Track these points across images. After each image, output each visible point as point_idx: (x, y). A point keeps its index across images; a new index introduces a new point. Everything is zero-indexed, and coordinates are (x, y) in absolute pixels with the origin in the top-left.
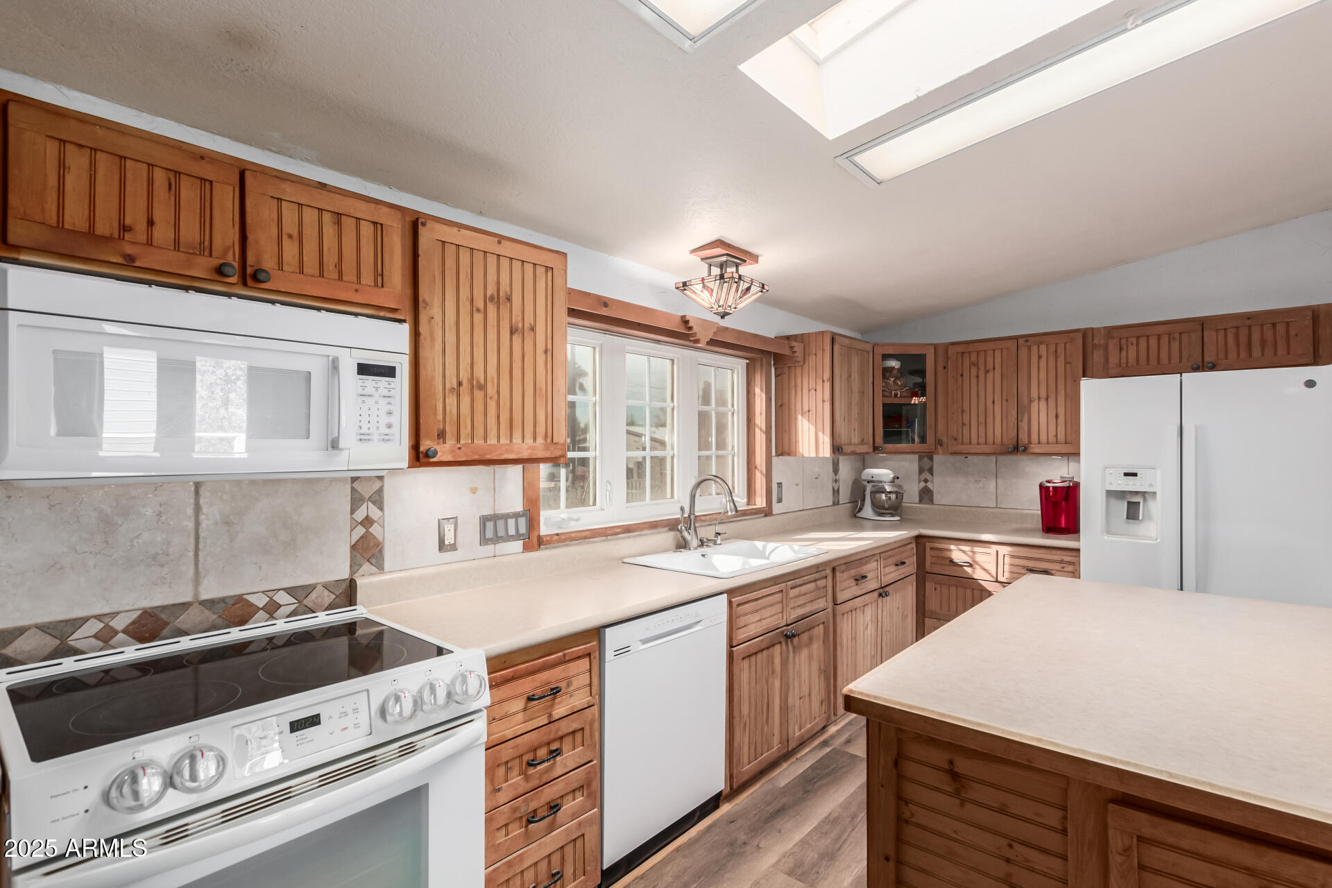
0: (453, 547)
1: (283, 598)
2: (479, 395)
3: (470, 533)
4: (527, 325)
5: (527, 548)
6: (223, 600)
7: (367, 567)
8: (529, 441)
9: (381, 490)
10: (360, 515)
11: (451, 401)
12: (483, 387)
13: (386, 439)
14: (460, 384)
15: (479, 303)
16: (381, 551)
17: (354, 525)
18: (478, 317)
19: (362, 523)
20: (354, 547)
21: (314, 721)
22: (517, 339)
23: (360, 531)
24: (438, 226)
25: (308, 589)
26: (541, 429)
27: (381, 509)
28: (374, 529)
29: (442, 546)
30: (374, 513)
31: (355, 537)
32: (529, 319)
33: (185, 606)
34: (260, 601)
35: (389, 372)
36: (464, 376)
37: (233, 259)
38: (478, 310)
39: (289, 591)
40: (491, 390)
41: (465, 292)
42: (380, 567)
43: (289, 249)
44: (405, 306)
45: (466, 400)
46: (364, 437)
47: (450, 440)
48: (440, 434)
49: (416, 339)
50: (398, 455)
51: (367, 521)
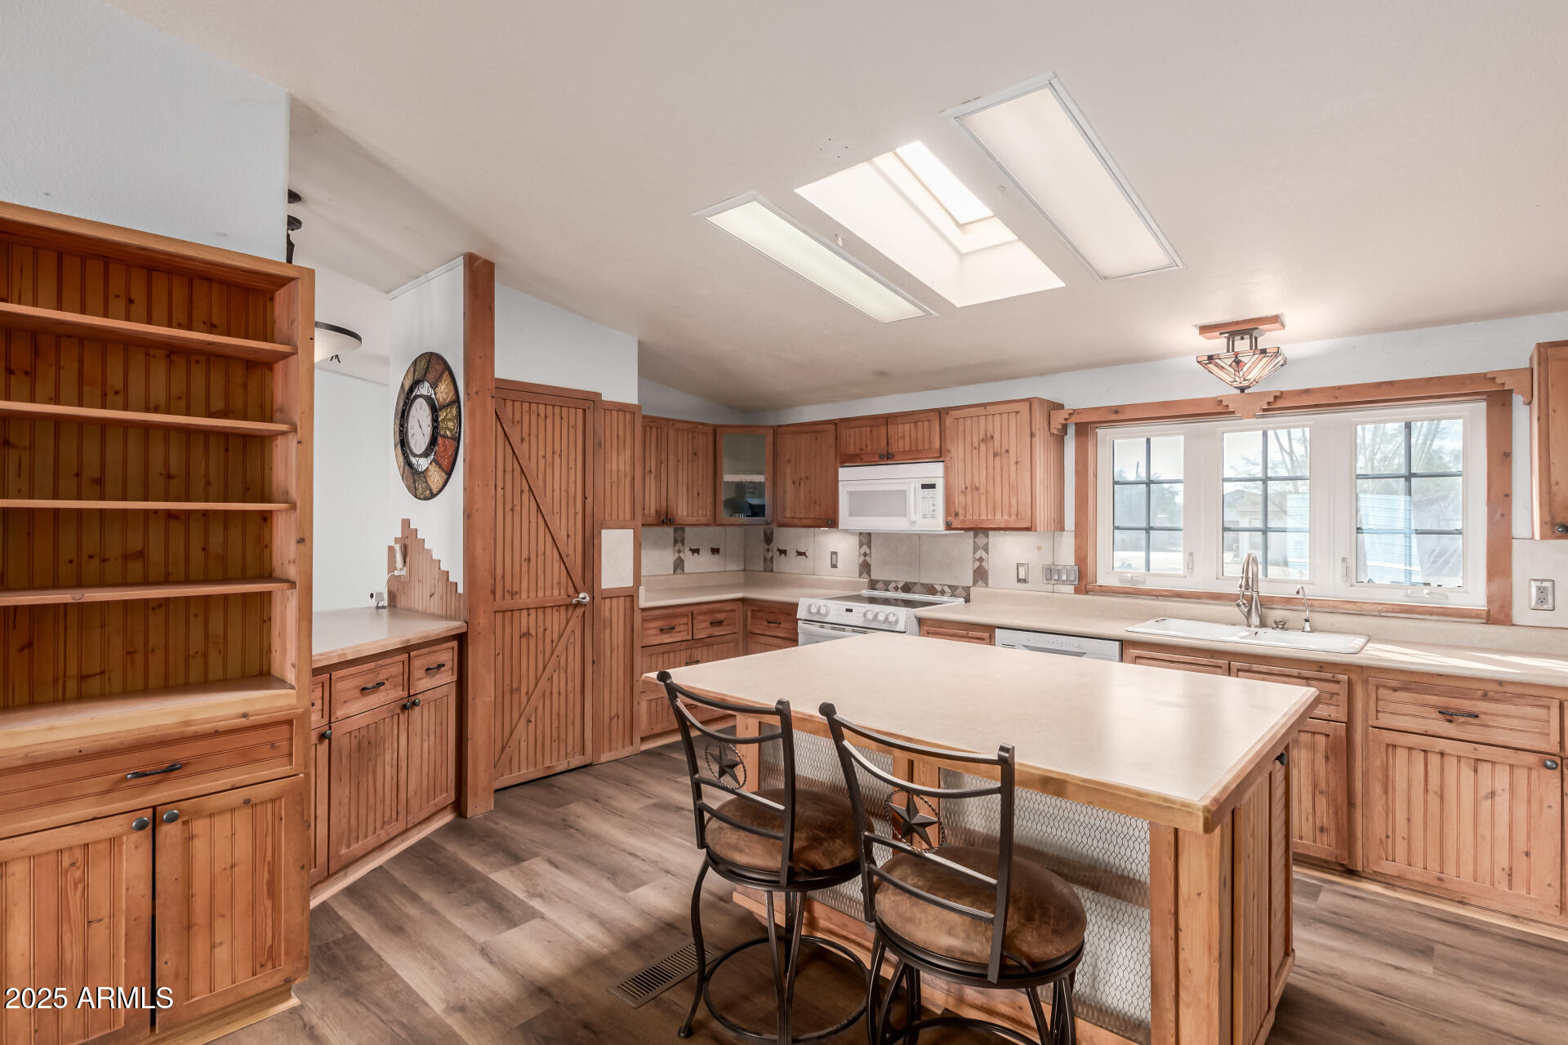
0: (1024, 581)
1: (947, 589)
2: (975, 492)
3: (1036, 576)
4: (1004, 450)
5: (1077, 591)
6: (927, 585)
7: (980, 583)
9: (987, 544)
10: (978, 556)
11: (963, 496)
12: (977, 489)
13: (933, 517)
14: (966, 488)
15: (976, 444)
16: (987, 576)
17: (975, 560)
18: (975, 452)
19: (978, 560)
20: (975, 571)
21: (851, 611)
22: (998, 460)
23: (977, 564)
24: (954, 412)
25: (956, 588)
26: (1014, 510)
27: (988, 554)
28: (984, 564)
29: (1019, 580)
30: (984, 555)
31: (976, 567)
32: (1004, 446)
33: (916, 584)
35: (933, 486)
36: (968, 484)
37: (884, 454)
38: (975, 448)
39: (950, 587)
40: (982, 490)
41: (968, 441)
42: (986, 584)
43: (901, 443)
44: (940, 455)
45: (969, 496)
46: (925, 516)
47: (961, 517)
48: (957, 515)
49: (947, 470)
50: (937, 524)
51: (981, 559)
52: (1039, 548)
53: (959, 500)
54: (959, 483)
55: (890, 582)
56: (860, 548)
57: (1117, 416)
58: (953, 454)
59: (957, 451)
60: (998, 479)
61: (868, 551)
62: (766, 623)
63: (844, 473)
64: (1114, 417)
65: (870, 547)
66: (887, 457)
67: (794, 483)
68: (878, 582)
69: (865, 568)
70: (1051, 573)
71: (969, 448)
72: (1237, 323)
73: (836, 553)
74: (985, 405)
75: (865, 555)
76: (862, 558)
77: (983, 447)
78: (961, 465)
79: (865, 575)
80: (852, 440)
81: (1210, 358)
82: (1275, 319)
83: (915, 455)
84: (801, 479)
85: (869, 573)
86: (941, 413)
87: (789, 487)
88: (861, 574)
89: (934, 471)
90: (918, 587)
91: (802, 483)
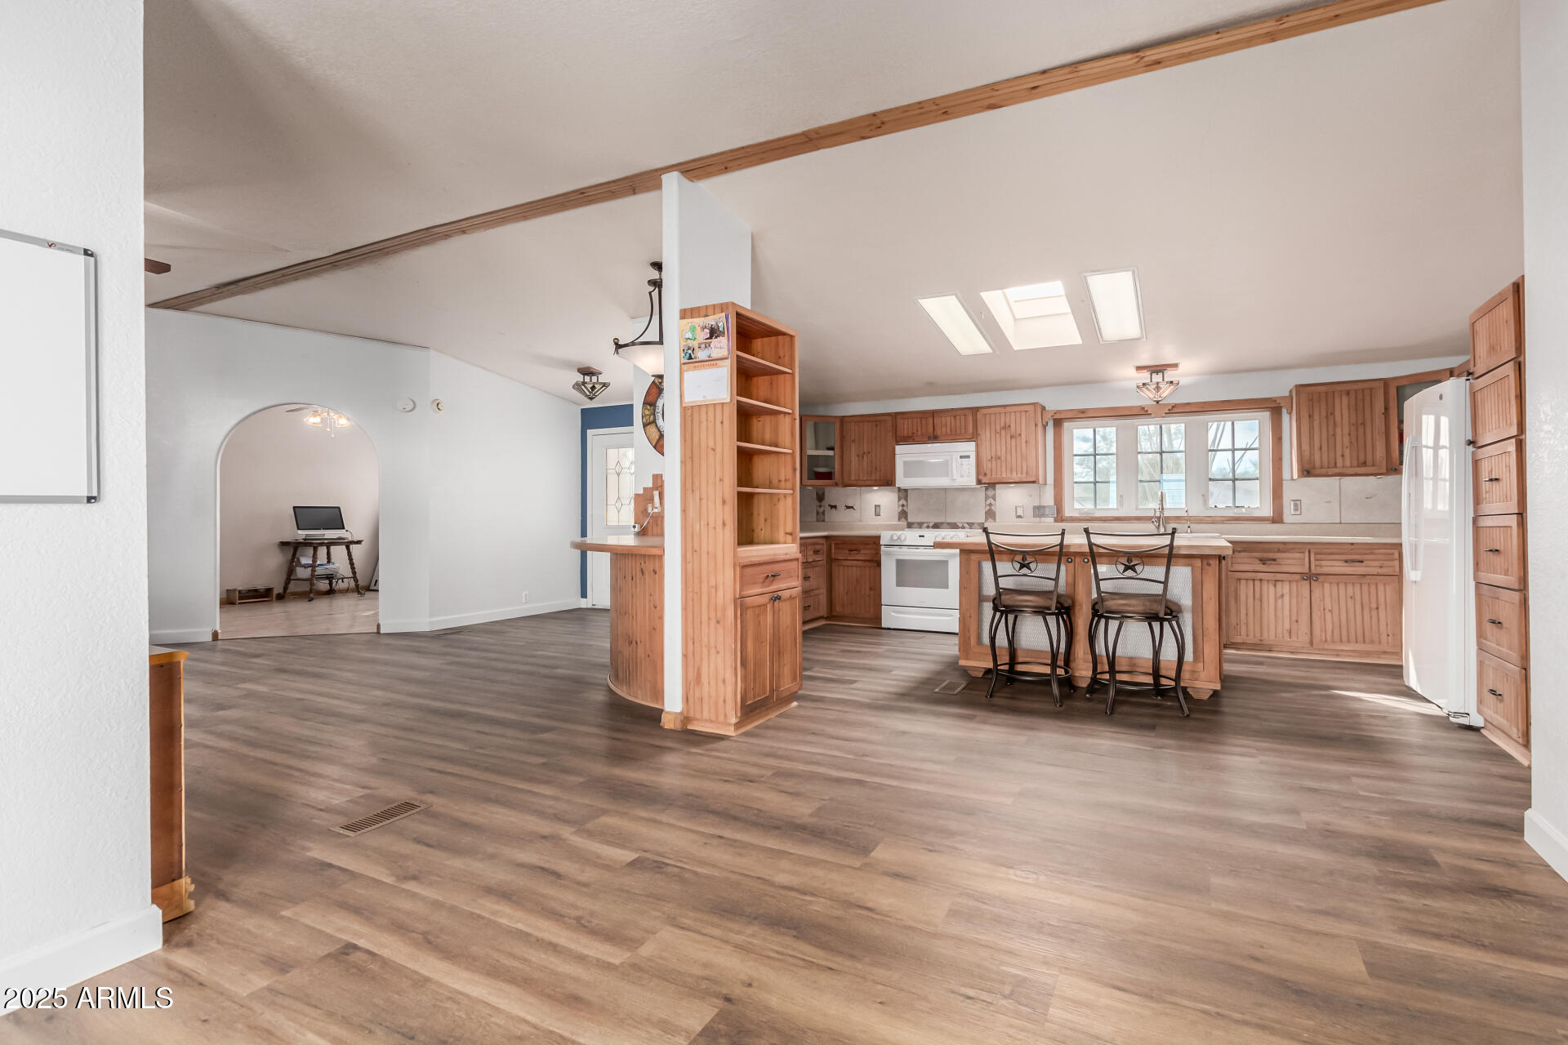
0: (1021, 516)
1: (966, 525)
2: (998, 461)
3: (1029, 513)
4: (1017, 434)
5: (1056, 520)
6: (951, 523)
7: (990, 520)
8: (1019, 475)
9: (995, 495)
10: (988, 502)
11: (989, 463)
12: (999, 458)
13: (968, 476)
14: (991, 458)
15: (998, 430)
16: (996, 513)
17: (986, 505)
18: (998, 435)
20: (987, 512)
21: (923, 536)
22: (1013, 440)
24: (983, 410)
25: (972, 524)
26: (1025, 470)
27: (995, 499)
28: (993, 508)
29: (1017, 516)
30: (993, 501)
31: (987, 509)
32: (1018, 432)
33: (943, 523)
34: (960, 525)
35: (968, 457)
36: (993, 455)
37: (932, 435)
38: (998, 433)
39: (968, 524)
40: (1003, 458)
42: (995, 520)
43: (944, 429)
44: (974, 437)
45: (994, 463)
46: (962, 476)
47: (988, 476)
48: (985, 474)
49: (977, 446)
50: (970, 480)
51: (990, 505)
52: (1030, 496)
53: (987, 466)
54: (986, 454)
55: (923, 523)
56: (899, 500)
57: (1082, 415)
58: (983, 436)
59: (986, 435)
60: (1014, 451)
61: (905, 503)
62: (847, 552)
63: (899, 449)
64: (1082, 416)
65: (907, 501)
66: (934, 438)
67: (858, 456)
68: (913, 523)
69: (903, 514)
70: (1039, 511)
71: (993, 432)
72: (1157, 366)
73: (879, 506)
74: (1005, 406)
75: (903, 506)
76: (901, 508)
77: (1003, 433)
78: (988, 443)
79: (903, 519)
80: (905, 428)
81: (1144, 384)
82: (1175, 366)
83: (954, 437)
84: (864, 453)
85: (906, 518)
86: (975, 410)
87: (854, 459)
88: (899, 519)
89: (969, 448)
90: (945, 525)
91: (865, 457)
